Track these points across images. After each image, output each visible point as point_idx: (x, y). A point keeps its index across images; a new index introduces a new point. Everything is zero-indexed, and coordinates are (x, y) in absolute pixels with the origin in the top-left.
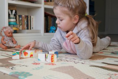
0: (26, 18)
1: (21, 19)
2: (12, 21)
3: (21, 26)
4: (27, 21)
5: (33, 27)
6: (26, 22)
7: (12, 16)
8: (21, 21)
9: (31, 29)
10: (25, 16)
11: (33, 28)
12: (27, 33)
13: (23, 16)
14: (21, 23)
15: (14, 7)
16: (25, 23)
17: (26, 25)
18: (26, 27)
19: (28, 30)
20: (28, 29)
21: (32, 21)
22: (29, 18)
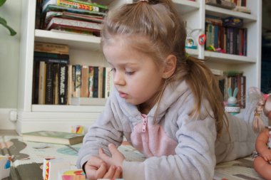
0: (93, 72)
1: (78, 73)
3: (78, 90)
4: (96, 79)
5: (109, 93)
6: (91, 80)
8: (79, 78)
9: (103, 96)
10: (90, 67)
11: (108, 95)
13: (85, 67)
14: (77, 83)
16: (89, 82)
17: (91, 88)
18: (91, 93)
19: (95, 99)
20: (95, 96)
21: (109, 78)
22: (100, 73)
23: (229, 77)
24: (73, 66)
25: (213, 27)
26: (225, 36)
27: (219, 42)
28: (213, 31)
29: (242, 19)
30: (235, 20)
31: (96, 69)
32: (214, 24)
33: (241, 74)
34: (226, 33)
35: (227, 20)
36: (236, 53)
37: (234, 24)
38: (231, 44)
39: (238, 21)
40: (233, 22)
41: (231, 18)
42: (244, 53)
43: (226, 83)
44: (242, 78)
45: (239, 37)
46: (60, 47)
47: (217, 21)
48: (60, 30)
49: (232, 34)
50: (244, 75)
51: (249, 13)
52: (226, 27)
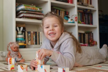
0: (35, 34)
1: (29, 35)
2: (20, 37)
3: (29, 42)
4: (36, 37)
5: (41, 42)
6: (34, 37)
7: (20, 32)
8: (30, 37)
9: (39, 44)
10: (34, 32)
11: (41, 44)
12: (34, 48)
13: (32, 32)
14: (29, 39)
15: (23, 24)
16: (34, 38)
17: (34, 41)
18: (35, 43)
19: (36, 45)
21: (41, 36)
22: (38, 34)
23: (87, 34)
24: (27, 32)
25: (80, 13)
26: (84, 17)
27: (82, 20)
28: (80, 15)
29: (91, 10)
30: (88, 10)
31: (36, 33)
32: (80, 12)
33: (91, 32)
34: (85, 16)
35: (85, 10)
36: (89, 24)
37: (88, 12)
38: (87, 20)
39: (89, 11)
40: (87, 11)
41: (87, 10)
42: (92, 23)
43: (86, 36)
44: (92, 34)
45: (90, 17)
46: (22, 24)
47: (81, 11)
48: (25, 18)
49: (87, 16)
50: (92, 32)
51: (94, 8)
52: (85, 13)
